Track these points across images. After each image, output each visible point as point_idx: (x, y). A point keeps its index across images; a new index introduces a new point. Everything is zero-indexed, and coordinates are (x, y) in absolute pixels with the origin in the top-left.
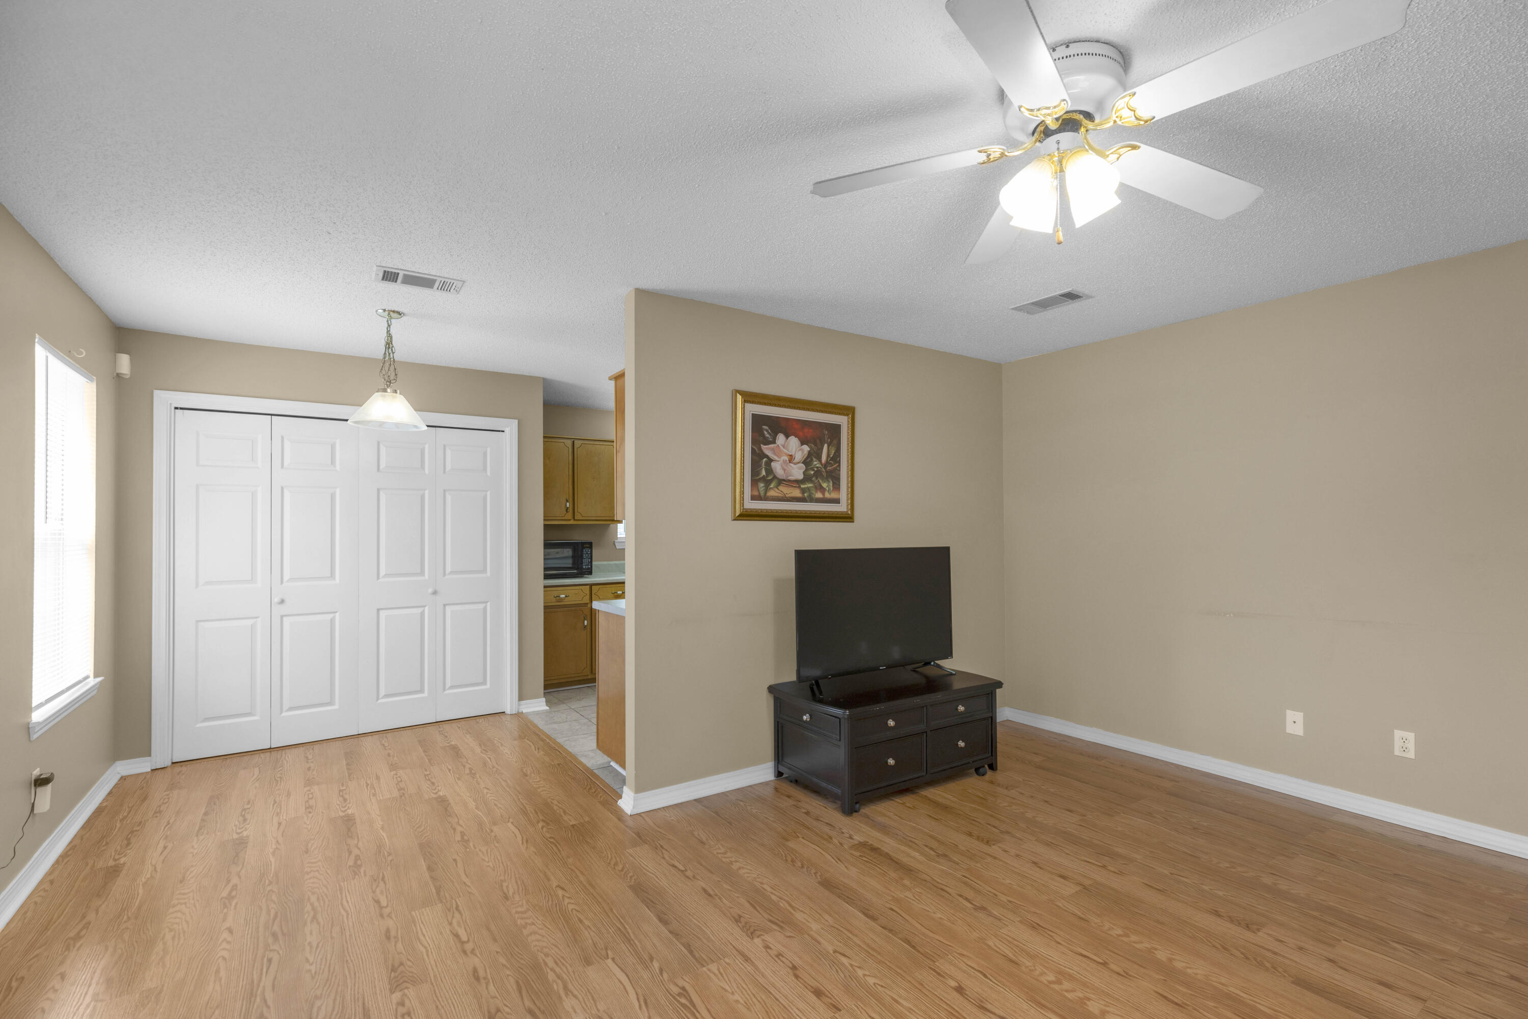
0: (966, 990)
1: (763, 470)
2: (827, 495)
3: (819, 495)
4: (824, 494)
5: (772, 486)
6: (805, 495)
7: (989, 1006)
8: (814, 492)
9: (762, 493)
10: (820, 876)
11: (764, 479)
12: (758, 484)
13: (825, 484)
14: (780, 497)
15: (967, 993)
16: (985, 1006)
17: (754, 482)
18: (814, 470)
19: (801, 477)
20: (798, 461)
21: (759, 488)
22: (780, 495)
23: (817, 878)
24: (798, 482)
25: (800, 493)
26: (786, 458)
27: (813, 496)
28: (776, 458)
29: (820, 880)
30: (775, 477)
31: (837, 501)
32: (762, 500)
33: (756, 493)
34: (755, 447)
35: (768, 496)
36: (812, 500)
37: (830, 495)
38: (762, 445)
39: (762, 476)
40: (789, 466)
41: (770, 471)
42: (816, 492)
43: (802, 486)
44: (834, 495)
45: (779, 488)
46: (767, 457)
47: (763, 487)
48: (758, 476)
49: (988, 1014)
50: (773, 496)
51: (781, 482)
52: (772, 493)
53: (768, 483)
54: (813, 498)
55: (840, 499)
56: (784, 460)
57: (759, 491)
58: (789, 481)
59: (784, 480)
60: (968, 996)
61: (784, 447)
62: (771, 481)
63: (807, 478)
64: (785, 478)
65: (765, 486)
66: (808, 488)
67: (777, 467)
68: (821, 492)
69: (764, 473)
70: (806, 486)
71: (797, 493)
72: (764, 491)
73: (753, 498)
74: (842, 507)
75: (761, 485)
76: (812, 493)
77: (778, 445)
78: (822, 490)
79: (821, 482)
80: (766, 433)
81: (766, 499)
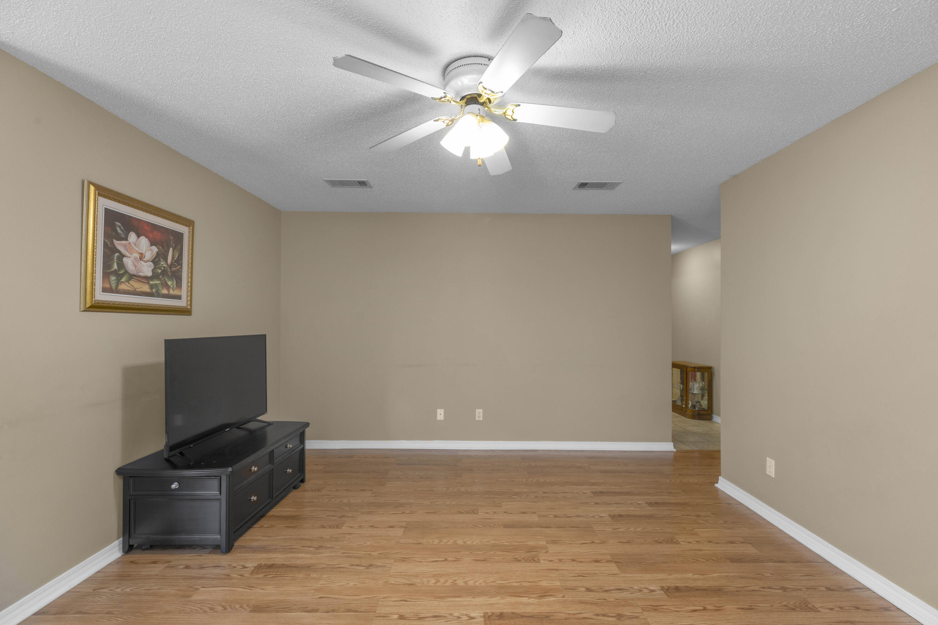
0: (405, 615)
1: (115, 264)
2: (171, 292)
3: (165, 291)
4: (169, 291)
5: (123, 280)
6: (154, 290)
7: (422, 615)
8: (161, 289)
9: (114, 286)
10: (246, 606)
11: (115, 273)
12: (109, 277)
13: (170, 282)
14: (131, 290)
15: (406, 616)
16: (421, 617)
17: (106, 275)
18: (161, 269)
19: (150, 274)
20: (148, 260)
21: (111, 280)
22: (132, 289)
23: (246, 609)
24: (146, 279)
25: (149, 288)
26: (137, 256)
27: (160, 292)
28: (127, 254)
29: (250, 609)
30: (126, 272)
31: (179, 297)
32: (113, 293)
33: (107, 286)
34: (107, 241)
35: (119, 289)
36: (159, 295)
37: (174, 292)
38: (114, 240)
39: (114, 269)
40: (139, 263)
41: (121, 265)
42: (163, 288)
43: (151, 282)
44: (176, 292)
45: (130, 282)
46: (119, 251)
47: (114, 280)
48: (110, 269)
49: (425, 619)
50: (124, 290)
51: (132, 277)
52: (123, 287)
53: (119, 277)
54: (160, 293)
55: (181, 296)
56: (135, 257)
57: (110, 283)
58: (139, 276)
59: (135, 276)
60: (408, 618)
61: (135, 245)
62: (122, 276)
63: (155, 276)
64: (135, 274)
65: (117, 280)
66: (156, 285)
67: (128, 262)
68: (166, 289)
69: (115, 267)
70: (154, 282)
71: (146, 288)
72: (115, 284)
73: (104, 290)
74: (182, 303)
75: (113, 278)
76: (160, 290)
77: (130, 243)
78: (168, 287)
79: (167, 280)
80: (118, 229)
81: (117, 291)
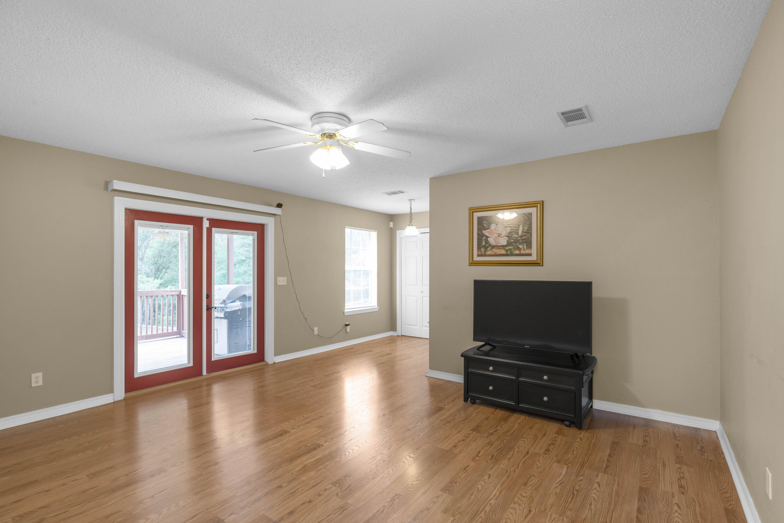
1: (484, 242)
2: (522, 252)
3: (517, 252)
4: (520, 251)
5: (488, 249)
6: (508, 252)
8: (514, 251)
9: (483, 253)
11: (484, 246)
12: (481, 249)
13: (521, 246)
14: (493, 254)
17: (479, 248)
18: (514, 239)
19: (505, 243)
20: (503, 236)
21: (481, 251)
22: (494, 253)
24: (503, 247)
25: (505, 252)
26: (497, 235)
27: (513, 253)
28: (491, 236)
30: (490, 245)
31: (530, 255)
32: (483, 256)
33: (480, 253)
34: (479, 232)
35: (486, 254)
36: (512, 255)
37: (524, 251)
38: (483, 231)
39: (483, 245)
40: (498, 239)
41: (487, 242)
42: (515, 251)
43: (506, 248)
44: (527, 252)
45: (492, 250)
46: (486, 236)
47: (484, 250)
48: (481, 245)
50: (489, 254)
51: (493, 247)
52: (488, 253)
53: (486, 248)
54: (513, 254)
55: (531, 254)
56: (495, 237)
57: (481, 252)
58: (498, 246)
59: (495, 246)
61: (495, 230)
62: (488, 247)
63: (509, 244)
64: (496, 245)
65: (485, 250)
66: (510, 249)
67: (492, 241)
68: (518, 250)
69: (484, 243)
70: (509, 248)
71: (503, 252)
72: (484, 252)
73: (478, 255)
74: (534, 258)
75: (483, 249)
76: (513, 252)
77: (492, 230)
78: (519, 249)
79: (518, 245)
80: (485, 224)
81: (485, 255)
